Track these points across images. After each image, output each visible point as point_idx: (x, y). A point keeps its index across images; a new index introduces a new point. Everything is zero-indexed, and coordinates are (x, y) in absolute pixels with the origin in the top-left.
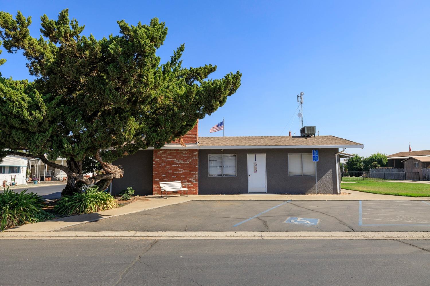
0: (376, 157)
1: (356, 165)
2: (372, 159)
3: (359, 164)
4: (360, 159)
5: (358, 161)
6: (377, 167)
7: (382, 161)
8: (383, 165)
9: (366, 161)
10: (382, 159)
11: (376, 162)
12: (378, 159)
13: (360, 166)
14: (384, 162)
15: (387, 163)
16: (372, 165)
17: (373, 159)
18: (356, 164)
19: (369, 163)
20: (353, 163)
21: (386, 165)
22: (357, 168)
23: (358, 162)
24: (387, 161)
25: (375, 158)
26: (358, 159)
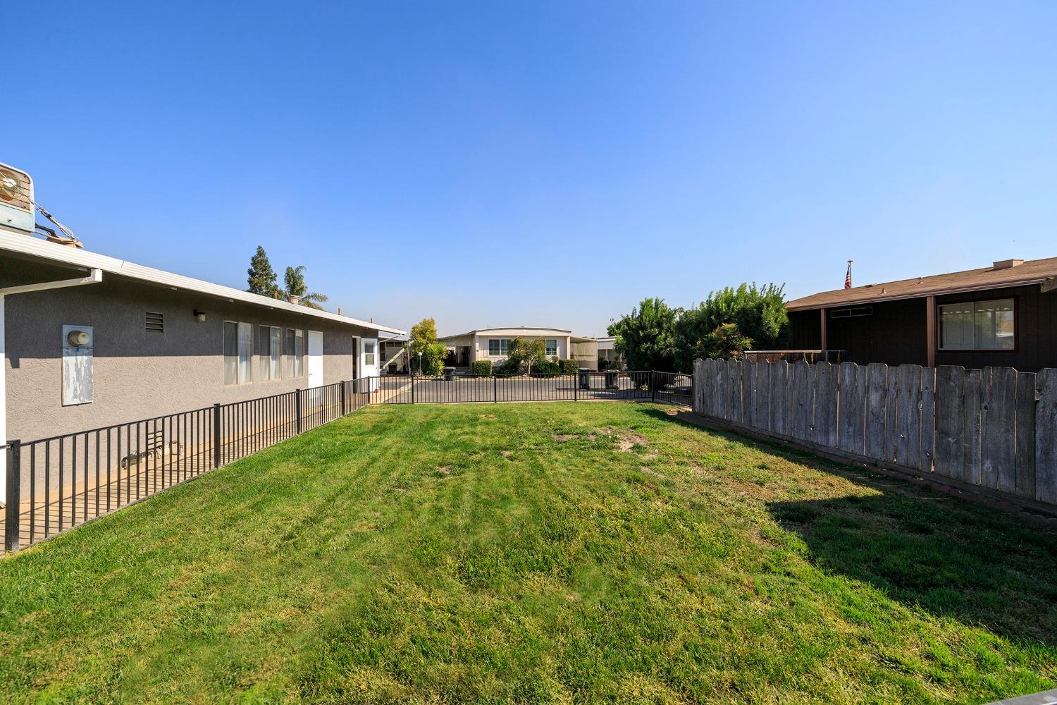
0: (729, 301)
1: (653, 343)
2: (711, 315)
3: (665, 339)
4: (670, 316)
5: (659, 325)
6: (733, 348)
7: (759, 320)
8: (763, 341)
9: (689, 323)
10: (759, 308)
11: (733, 325)
12: (739, 313)
13: (668, 347)
14: (774, 322)
15: (783, 327)
16: (711, 340)
17: (719, 315)
18: (652, 339)
19: (701, 331)
20: (641, 334)
21: (777, 339)
22: (657, 355)
23: (662, 328)
24: (786, 320)
25: (729, 306)
26: (661, 317)
